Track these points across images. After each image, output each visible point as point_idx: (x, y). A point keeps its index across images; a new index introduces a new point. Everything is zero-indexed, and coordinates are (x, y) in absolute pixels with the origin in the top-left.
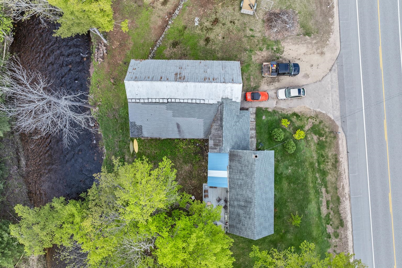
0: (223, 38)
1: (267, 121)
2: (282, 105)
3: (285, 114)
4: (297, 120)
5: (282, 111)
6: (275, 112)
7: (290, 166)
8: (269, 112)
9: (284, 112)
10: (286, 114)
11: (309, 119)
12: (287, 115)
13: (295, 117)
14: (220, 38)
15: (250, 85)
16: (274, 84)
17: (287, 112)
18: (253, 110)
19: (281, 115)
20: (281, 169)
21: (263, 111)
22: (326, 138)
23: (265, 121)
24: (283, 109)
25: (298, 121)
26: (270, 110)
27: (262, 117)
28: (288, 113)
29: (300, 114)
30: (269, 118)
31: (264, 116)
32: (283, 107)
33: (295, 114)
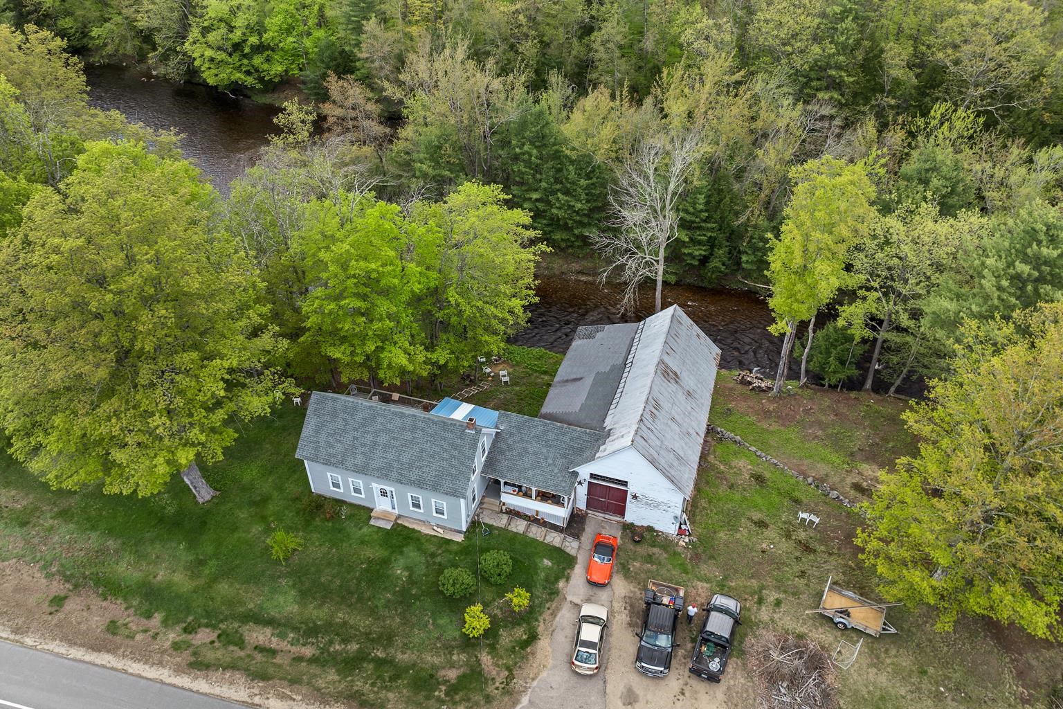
0: (763, 552)
1: (536, 568)
2: (565, 616)
3: (541, 615)
4: (516, 641)
5: (550, 611)
6: (554, 593)
7: (410, 576)
8: (557, 579)
9: (546, 615)
10: (541, 619)
11: (507, 673)
12: (537, 620)
13: (525, 637)
14: (764, 546)
15: (634, 560)
16: (627, 612)
17: (545, 620)
18: (572, 548)
19: (540, 606)
20: (412, 554)
21: (564, 569)
22: (439, 700)
23: (538, 561)
24: (554, 615)
25: (511, 641)
26: (561, 584)
27: (550, 559)
28: (541, 624)
29: (529, 650)
30: (543, 574)
31: (550, 564)
32: (559, 615)
33: (533, 638)
